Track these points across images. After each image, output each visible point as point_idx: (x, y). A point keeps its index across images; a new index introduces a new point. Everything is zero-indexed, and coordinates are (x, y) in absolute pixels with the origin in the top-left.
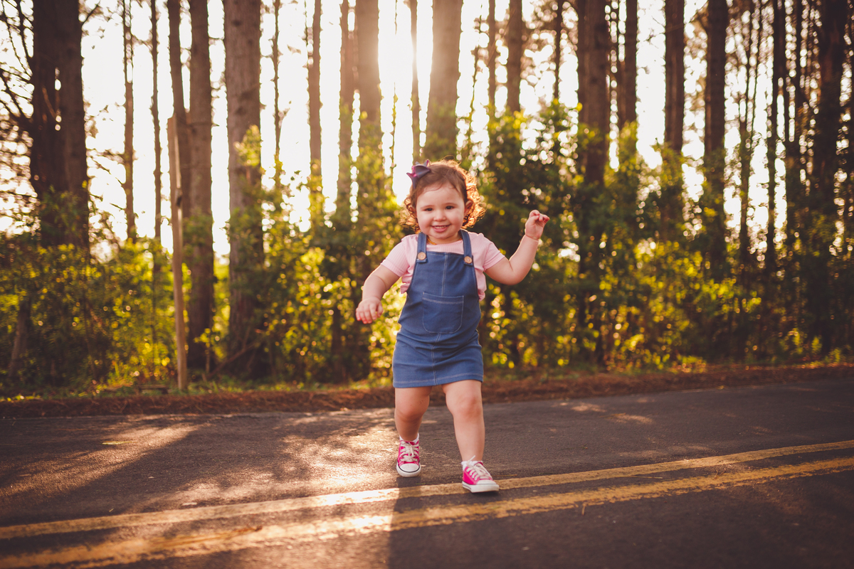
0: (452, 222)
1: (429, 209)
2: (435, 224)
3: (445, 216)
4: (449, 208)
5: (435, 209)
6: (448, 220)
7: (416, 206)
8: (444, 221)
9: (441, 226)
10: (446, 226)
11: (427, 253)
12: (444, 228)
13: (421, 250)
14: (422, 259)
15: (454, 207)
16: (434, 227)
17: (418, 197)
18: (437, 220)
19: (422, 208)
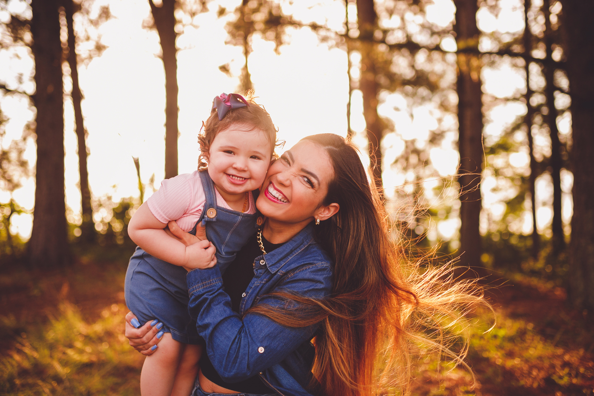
0: (255, 175)
1: (229, 151)
2: (231, 171)
3: (247, 166)
4: (254, 157)
5: (238, 154)
6: (250, 172)
7: (212, 143)
8: (244, 171)
9: (238, 177)
10: (245, 179)
11: (218, 209)
12: (242, 181)
13: (210, 204)
14: (212, 217)
15: (259, 158)
16: (229, 175)
17: (219, 132)
18: (235, 168)
19: (221, 147)
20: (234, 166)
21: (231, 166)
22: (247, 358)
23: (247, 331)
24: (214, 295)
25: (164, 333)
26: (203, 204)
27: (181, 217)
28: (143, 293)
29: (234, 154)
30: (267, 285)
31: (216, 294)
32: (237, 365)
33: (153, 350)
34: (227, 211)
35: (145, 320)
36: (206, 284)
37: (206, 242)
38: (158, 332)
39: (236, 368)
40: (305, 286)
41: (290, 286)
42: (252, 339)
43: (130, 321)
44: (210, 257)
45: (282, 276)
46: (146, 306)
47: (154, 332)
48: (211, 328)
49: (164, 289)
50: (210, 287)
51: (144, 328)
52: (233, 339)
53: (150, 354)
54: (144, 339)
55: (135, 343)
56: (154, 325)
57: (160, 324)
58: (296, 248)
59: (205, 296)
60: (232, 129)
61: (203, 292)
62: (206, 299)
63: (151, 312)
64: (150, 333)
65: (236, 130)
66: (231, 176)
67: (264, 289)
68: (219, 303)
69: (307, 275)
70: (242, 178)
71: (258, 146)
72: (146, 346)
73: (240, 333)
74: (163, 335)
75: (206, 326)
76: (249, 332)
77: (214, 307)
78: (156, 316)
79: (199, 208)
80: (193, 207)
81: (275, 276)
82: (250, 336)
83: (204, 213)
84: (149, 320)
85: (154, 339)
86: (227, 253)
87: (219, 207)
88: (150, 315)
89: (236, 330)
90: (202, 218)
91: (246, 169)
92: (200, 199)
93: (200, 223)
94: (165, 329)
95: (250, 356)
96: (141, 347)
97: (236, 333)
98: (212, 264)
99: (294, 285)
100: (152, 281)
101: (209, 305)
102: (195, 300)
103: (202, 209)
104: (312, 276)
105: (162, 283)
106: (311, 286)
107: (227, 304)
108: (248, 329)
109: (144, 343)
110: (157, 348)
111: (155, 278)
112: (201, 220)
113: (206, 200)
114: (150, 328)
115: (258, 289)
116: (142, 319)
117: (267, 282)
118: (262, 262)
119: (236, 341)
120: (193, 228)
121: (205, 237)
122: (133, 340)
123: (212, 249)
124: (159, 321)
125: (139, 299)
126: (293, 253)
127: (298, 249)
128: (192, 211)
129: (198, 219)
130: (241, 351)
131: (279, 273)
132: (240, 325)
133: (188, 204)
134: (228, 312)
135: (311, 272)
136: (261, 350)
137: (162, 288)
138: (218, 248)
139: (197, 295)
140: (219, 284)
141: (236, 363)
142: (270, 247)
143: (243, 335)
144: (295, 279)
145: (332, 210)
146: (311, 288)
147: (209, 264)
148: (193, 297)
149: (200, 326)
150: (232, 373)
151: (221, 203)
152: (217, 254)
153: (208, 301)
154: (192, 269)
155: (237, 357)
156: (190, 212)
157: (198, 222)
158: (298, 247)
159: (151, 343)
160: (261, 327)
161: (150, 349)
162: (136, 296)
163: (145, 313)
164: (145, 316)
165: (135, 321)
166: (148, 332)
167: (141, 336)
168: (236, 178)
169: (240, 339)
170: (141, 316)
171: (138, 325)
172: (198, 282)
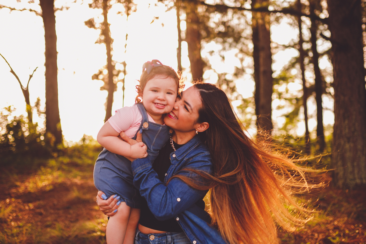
0: (170, 103)
1: (155, 90)
2: (157, 101)
3: (165, 98)
4: (168, 93)
5: (160, 91)
6: (167, 101)
7: (145, 87)
8: (164, 100)
9: (160, 104)
10: (164, 105)
11: (149, 123)
12: (163, 106)
13: (145, 120)
14: (146, 127)
15: (171, 94)
16: (155, 103)
17: (148, 80)
18: (159, 99)
19: (150, 88)
20: (158, 98)
21: (156, 98)
22: (171, 204)
23: (170, 190)
24: (149, 172)
25: (121, 202)
26: (141, 120)
27: (128, 129)
28: (108, 179)
29: (158, 92)
30: (178, 167)
31: (150, 172)
32: (166, 209)
33: (115, 212)
34: (154, 124)
35: (110, 195)
36: (143, 167)
37: (142, 143)
38: (118, 202)
39: (166, 210)
40: (200, 164)
41: (191, 165)
42: (173, 194)
43: (101, 196)
44: (144, 151)
45: (186, 161)
46: (111, 186)
47: (115, 202)
48: (149, 190)
49: (120, 176)
50: (146, 168)
51: (110, 199)
52: (163, 194)
53: (112, 215)
54: (110, 206)
55: (104, 208)
56: (115, 198)
57: (119, 197)
58: (192, 146)
59: (144, 173)
60: (156, 78)
61: (142, 171)
62: (145, 175)
63: (114, 190)
64: (113, 203)
65: (158, 78)
66: (157, 104)
67: (177, 169)
68: (152, 177)
69: (200, 159)
70: (163, 104)
71: (171, 86)
72: (111, 210)
73: (166, 191)
74: (120, 203)
75: (146, 190)
76: (171, 191)
77: (150, 179)
78: (117, 192)
79: (138, 122)
80: (135, 122)
81: (183, 161)
82: (172, 192)
83: (142, 125)
84: (112, 195)
85: (115, 206)
86: (154, 150)
87: (150, 122)
88: (114, 192)
89: (164, 191)
90: (141, 128)
91: (165, 99)
92: (139, 118)
93: (139, 132)
94: (122, 199)
95: (173, 204)
96: (107, 211)
97: (164, 192)
98: (146, 155)
99: (193, 164)
100: (113, 172)
101: (147, 178)
102: (138, 176)
103: (140, 123)
104: (203, 159)
105: (119, 173)
106: (203, 164)
107: (156, 177)
108: (171, 189)
109: (110, 208)
110: (117, 212)
111: (115, 170)
112: (140, 130)
113: (143, 118)
114: (113, 199)
115: (173, 170)
116: (108, 194)
117: (178, 165)
118: (174, 156)
119: (165, 196)
120: (135, 135)
121: (141, 140)
122: (103, 207)
123: (145, 147)
124: (118, 195)
125: (105, 183)
126: (191, 149)
127: (193, 146)
128: (135, 125)
129: (138, 129)
130: (168, 201)
131: (184, 159)
132: (166, 188)
133: (132, 121)
134: (158, 180)
135: (202, 157)
136: (179, 200)
137: (119, 176)
138: (149, 146)
139: (139, 173)
140: (150, 166)
141: (165, 208)
142: (177, 146)
143: (168, 192)
144: (194, 161)
145: (206, 126)
146: (203, 165)
147: (144, 156)
148: (137, 175)
149: (142, 190)
150: (164, 214)
151: (151, 119)
152: (148, 150)
153: (146, 176)
154: (135, 159)
155: (166, 205)
156: (134, 125)
157: (138, 131)
158: (193, 145)
159: (114, 208)
160: (178, 187)
161: (113, 212)
162: (104, 182)
163: (110, 190)
164: (110, 193)
165: (104, 196)
166: (112, 202)
167: (108, 204)
168: (160, 105)
169: (167, 195)
170: (107, 192)
171: (106, 198)
172: (139, 166)
